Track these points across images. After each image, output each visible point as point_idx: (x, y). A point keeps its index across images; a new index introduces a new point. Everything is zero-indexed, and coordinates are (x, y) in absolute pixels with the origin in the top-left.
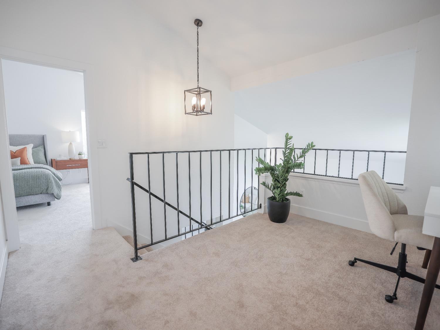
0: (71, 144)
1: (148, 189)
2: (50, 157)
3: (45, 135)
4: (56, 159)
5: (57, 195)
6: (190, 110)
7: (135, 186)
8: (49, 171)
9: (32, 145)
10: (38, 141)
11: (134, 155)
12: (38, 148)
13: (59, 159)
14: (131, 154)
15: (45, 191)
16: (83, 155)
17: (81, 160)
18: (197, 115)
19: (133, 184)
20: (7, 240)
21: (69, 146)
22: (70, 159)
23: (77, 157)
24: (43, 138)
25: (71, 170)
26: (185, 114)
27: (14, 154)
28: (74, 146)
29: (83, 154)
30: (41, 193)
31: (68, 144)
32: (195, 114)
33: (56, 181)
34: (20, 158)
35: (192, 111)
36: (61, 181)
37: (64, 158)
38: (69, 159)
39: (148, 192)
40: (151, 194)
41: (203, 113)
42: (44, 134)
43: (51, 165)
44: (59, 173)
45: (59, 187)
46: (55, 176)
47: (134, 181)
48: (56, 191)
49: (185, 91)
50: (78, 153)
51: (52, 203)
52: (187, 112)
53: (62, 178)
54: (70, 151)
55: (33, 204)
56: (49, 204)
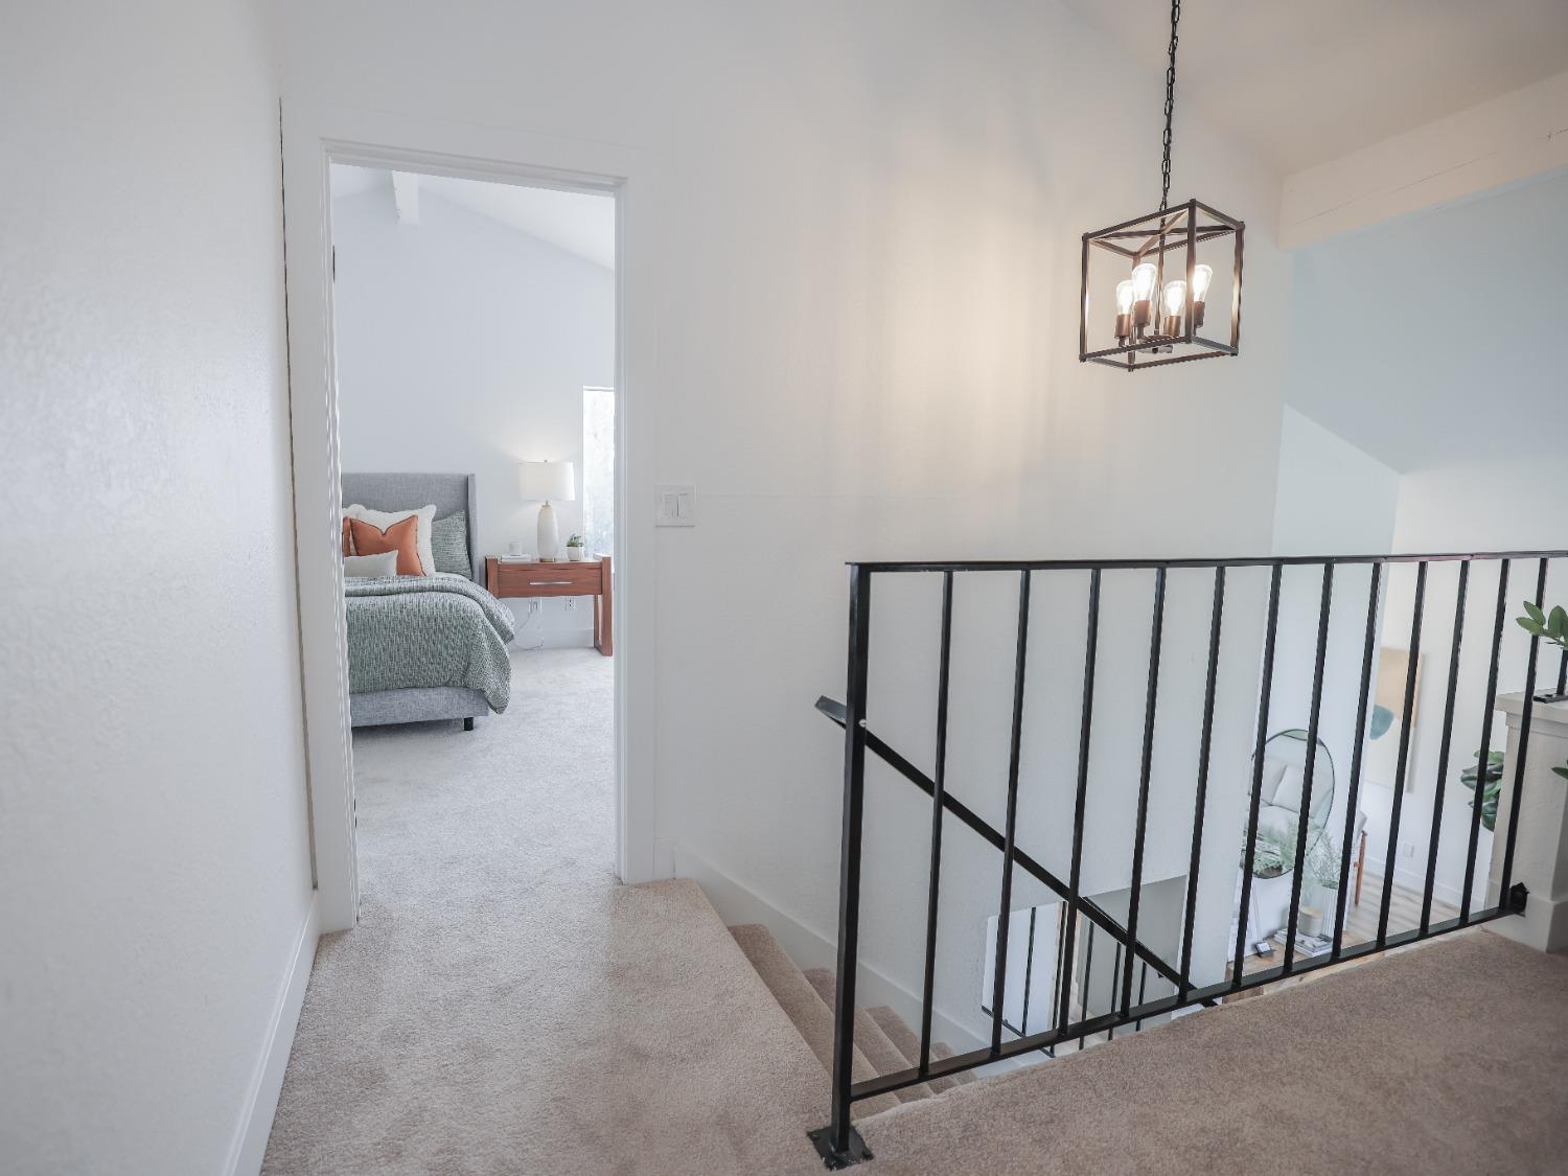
0: (547, 506)
1: (931, 774)
2: (482, 551)
3: (473, 475)
4: (499, 559)
5: (496, 695)
6: (1102, 338)
7: (869, 753)
8: (476, 601)
9: (430, 511)
10: (452, 496)
11: (875, 576)
12: (449, 519)
13: (506, 558)
14: (865, 571)
15: (457, 678)
16: (582, 550)
17: (574, 565)
18: (1131, 367)
19: (861, 741)
20: (315, 887)
21: (540, 514)
22: (541, 560)
23: (562, 556)
24: (466, 485)
25: (541, 600)
26: (1083, 359)
27: (382, 538)
28: (554, 515)
29: (582, 545)
30: (446, 685)
31: (538, 507)
32: (1123, 358)
33: (494, 644)
34: (395, 553)
35: (1115, 344)
36: (510, 643)
37: (524, 556)
38: (538, 562)
39: (931, 793)
40: (945, 801)
41: (1194, 349)
42: (466, 472)
43: (484, 585)
44: (507, 611)
45: (503, 667)
46: (494, 625)
47: (870, 723)
48: (491, 682)
49: (1086, 238)
50: (567, 539)
51: (478, 720)
52: (1090, 349)
53: (511, 629)
54: (543, 534)
55: (422, 720)
56: (468, 725)
